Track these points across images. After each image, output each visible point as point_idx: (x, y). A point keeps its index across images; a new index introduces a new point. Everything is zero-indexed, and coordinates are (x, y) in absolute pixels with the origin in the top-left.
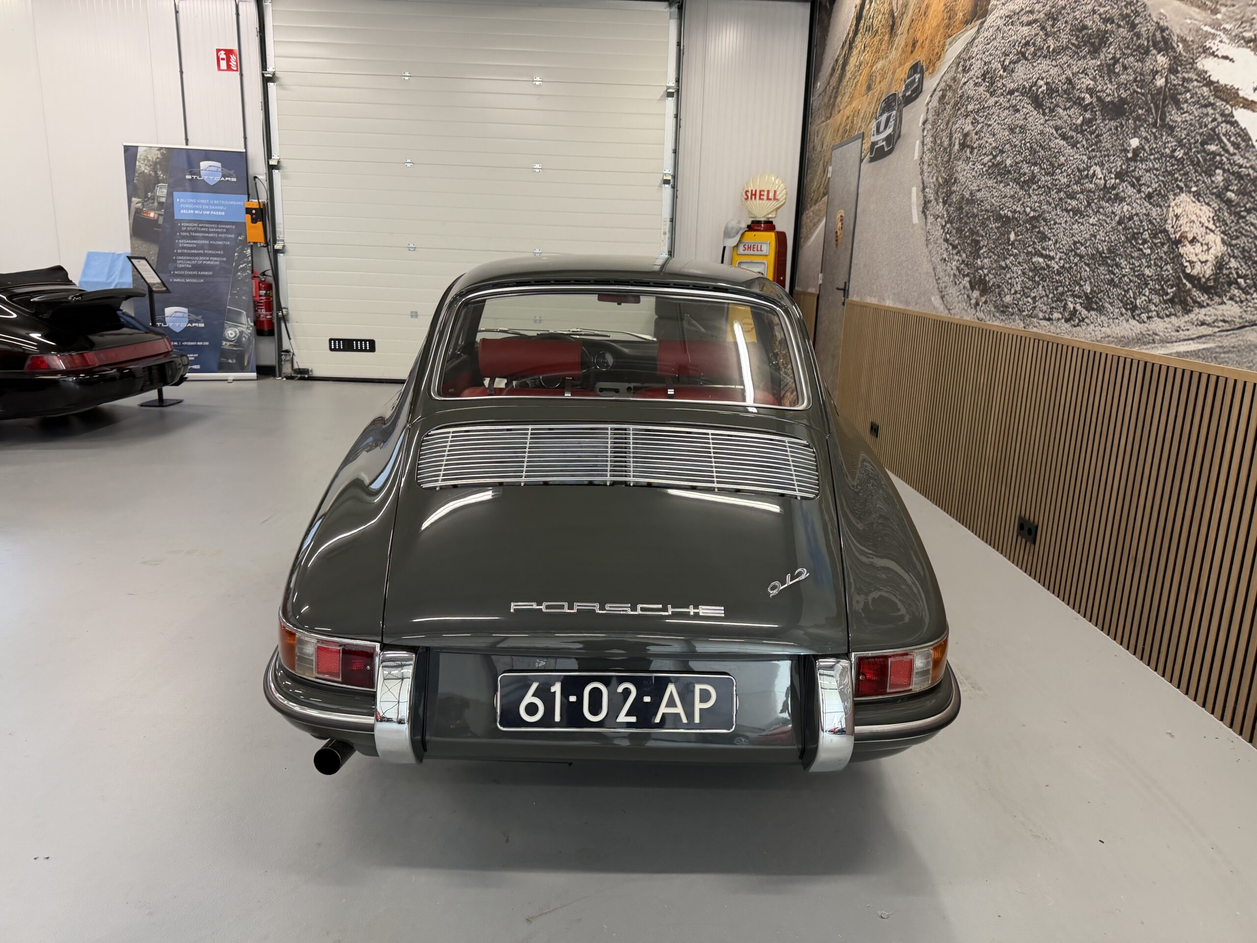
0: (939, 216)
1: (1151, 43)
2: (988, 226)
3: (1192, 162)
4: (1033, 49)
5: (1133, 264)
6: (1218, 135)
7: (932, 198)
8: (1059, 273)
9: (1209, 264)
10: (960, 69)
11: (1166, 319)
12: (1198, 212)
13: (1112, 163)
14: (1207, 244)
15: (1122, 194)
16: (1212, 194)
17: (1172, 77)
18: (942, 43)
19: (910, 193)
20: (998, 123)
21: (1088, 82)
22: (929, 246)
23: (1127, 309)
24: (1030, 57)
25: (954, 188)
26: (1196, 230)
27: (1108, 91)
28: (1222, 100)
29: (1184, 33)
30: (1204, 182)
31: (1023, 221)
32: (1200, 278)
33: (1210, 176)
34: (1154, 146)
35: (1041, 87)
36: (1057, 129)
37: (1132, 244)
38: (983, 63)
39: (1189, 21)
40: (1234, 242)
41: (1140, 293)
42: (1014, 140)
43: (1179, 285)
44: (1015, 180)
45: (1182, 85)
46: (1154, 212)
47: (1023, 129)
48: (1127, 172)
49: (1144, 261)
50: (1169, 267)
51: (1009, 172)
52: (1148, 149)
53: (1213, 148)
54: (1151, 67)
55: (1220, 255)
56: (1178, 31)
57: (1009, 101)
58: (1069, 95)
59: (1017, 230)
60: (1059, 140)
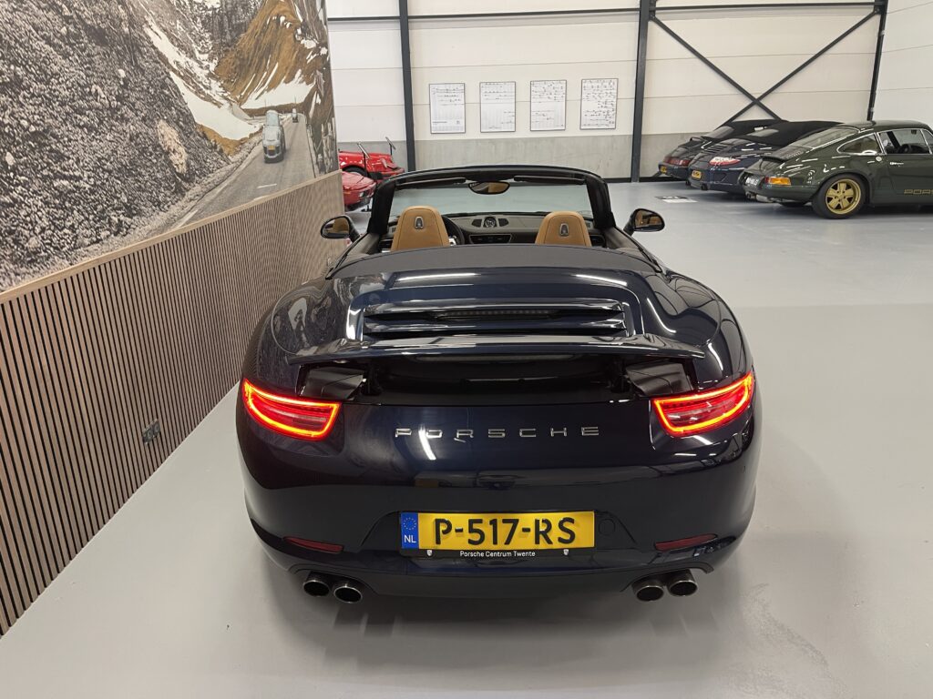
3: (160, 99)
5: (149, 171)
6: (167, 84)
9: (184, 165)
11: (177, 204)
12: (171, 133)
13: (110, 86)
14: (180, 153)
15: (126, 115)
16: (174, 122)
23: (155, 206)
26: (173, 145)
27: (86, 14)
28: (162, 61)
30: (168, 114)
32: (183, 174)
33: (170, 110)
36: (36, 28)
37: (144, 156)
40: (189, 151)
41: (159, 192)
45: (140, 40)
46: (150, 132)
48: (124, 97)
49: (155, 168)
52: (132, 82)
54: (116, 13)
55: (186, 159)
59: (14, 150)
60: (42, 43)
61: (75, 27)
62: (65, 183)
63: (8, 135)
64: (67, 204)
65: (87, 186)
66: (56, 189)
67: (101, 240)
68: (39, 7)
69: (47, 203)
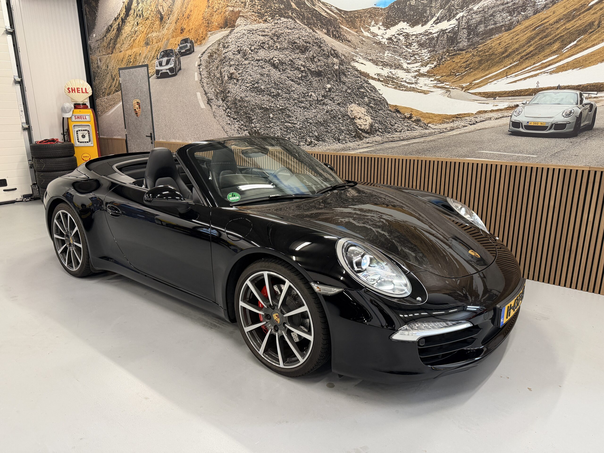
0: (221, 106)
1: (330, 54)
2: (255, 111)
3: (355, 94)
4: (268, 46)
5: (336, 126)
6: (364, 87)
7: (213, 98)
8: (300, 129)
9: (367, 125)
10: (221, 46)
11: (354, 143)
12: (360, 110)
13: (320, 92)
14: (366, 119)
15: (327, 103)
16: (365, 104)
17: (341, 66)
18: (204, 33)
19: (196, 95)
20: (253, 72)
21: (301, 62)
22: (216, 118)
23: (336, 140)
24: (266, 48)
25: (229, 95)
26: (360, 115)
27: (312, 67)
28: (363, 76)
29: (344, 53)
30: (361, 100)
31: (277, 110)
32: (364, 130)
33: (363, 99)
34: (338, 88)
35: (276, 61)
36: (288, 77)
37: (334, 119)
38: (237, 46)
39: (345, 50)
40: (375, 119)
41: (341, 135)
42: (264, 79)
43: (356, 132)
44: (268, 94)
45: (346, 69)
46: (342, 109)
47: (268, 75)
48: (327, 96)
49: (340, 125)
50: (351, 126)
51: (264, 91)
52: (335, 89)
53: (362, 90)
54: (332, 62)
55: (371, 122)
56: (341, 52)
57: (257, 63)
58: (292, 65)
59: (273, 113)
60: (290, 82)
61: (306, 73)
62: (290, 124)
63: (272, 109)
64: (289, 131)
65: (298, 127)
66: (285, 126)
67: (300, 145)
68: (291, 70)
69: (281, 129)
